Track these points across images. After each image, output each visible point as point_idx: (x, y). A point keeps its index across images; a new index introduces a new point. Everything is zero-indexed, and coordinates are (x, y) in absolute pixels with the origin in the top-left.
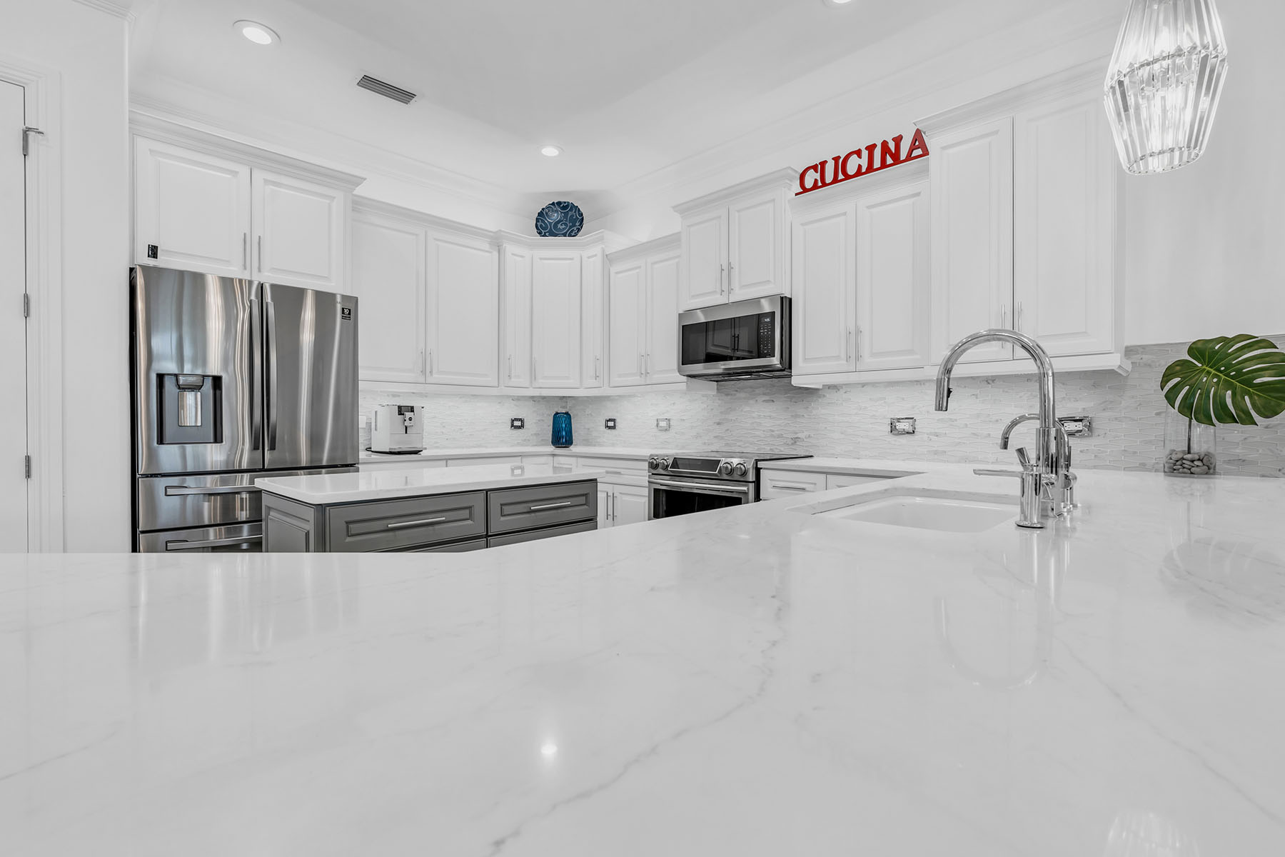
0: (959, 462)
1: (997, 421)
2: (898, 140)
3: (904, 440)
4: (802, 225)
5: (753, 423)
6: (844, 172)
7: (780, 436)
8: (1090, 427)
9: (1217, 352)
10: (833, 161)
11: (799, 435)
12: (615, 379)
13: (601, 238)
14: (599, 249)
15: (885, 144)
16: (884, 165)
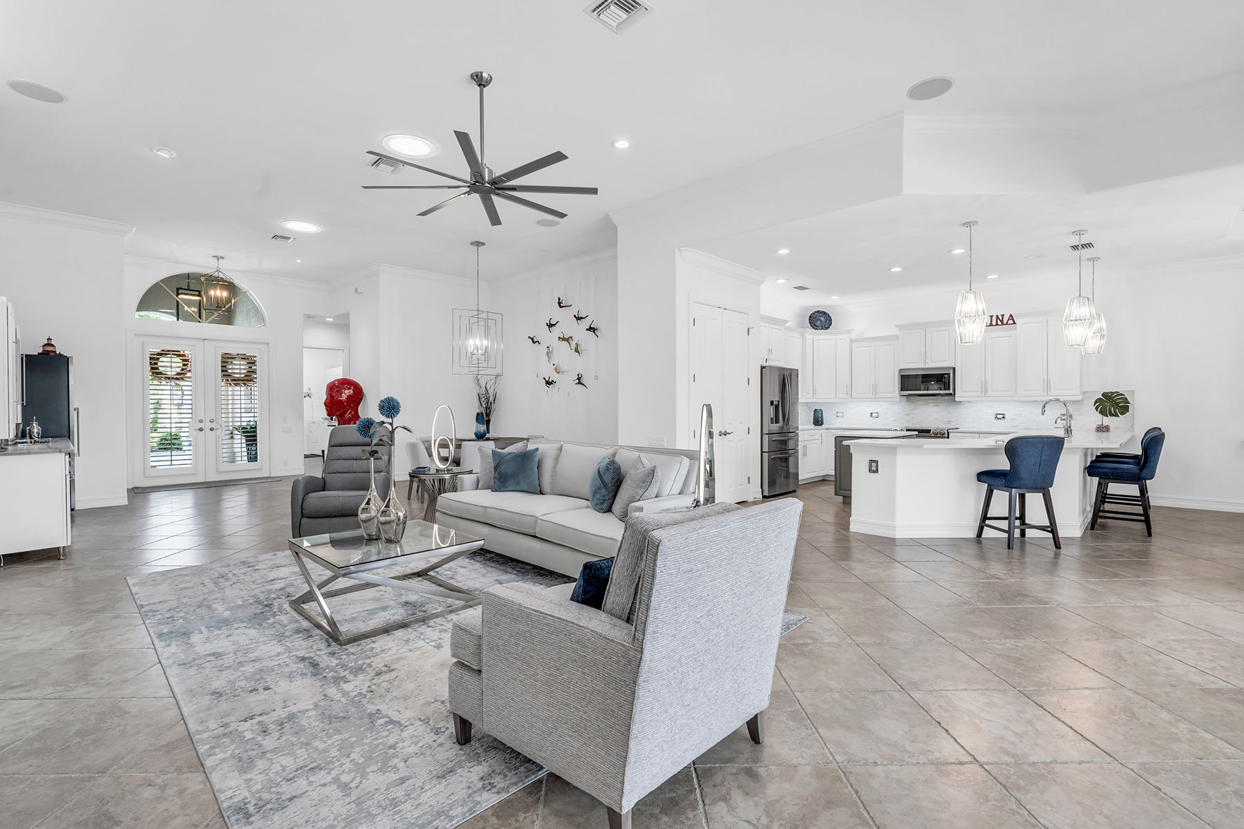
2: (1003, 316)
3: (1000, 421)
9: (1109, 396)
11: (950, 420)
12: (855, 395)
13: (849, 332)
14: (846, 336)
15: (997, 316)
16: (997, 324)
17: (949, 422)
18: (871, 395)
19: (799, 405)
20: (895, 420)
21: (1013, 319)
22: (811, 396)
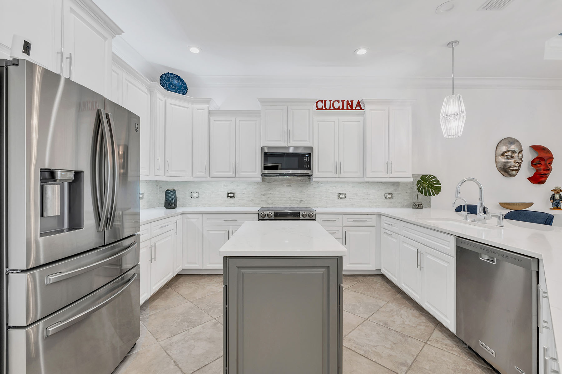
0: (359, 207)
1: (369, 194)
2: (352, 101)
3: (342, 200)
4: (317, 121)
5: (281, 195)
6: (333, 106)
7: (294, 200)
8: (392, 196)
9: (427, 178)
10: (329, 102)
11: (302, 200)
12: (213, 174)
13: (208, 101)
14: (205, 106)
15: (348, 101)
16: (347, 109)
17: (301, 201)
18: (230, 174)
19: (141, 183)
20: (252, 201)
21: (360, 106)
22: (161, 172)
